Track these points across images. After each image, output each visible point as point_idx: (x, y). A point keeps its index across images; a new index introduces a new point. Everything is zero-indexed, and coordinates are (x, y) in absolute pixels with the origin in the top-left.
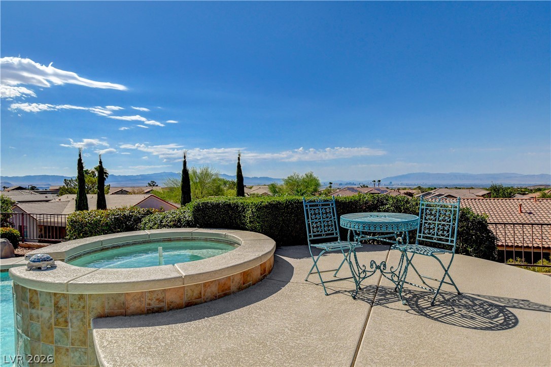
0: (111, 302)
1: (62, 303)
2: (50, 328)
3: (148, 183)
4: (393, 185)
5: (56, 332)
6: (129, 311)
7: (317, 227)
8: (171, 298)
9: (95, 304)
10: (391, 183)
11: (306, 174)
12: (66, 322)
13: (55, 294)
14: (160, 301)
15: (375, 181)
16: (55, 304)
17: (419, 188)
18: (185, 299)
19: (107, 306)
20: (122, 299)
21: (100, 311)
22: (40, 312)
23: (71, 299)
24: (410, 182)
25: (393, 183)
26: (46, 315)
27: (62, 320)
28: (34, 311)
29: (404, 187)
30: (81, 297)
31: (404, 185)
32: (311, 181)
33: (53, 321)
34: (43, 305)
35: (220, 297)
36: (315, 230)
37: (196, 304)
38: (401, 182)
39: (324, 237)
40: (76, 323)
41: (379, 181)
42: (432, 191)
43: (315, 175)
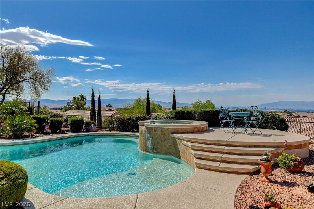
0: (175, 130)
1: (163, 130)
2: (160, 136)
3: (106, 105)
4: (267, 110)
5: (162, 137)
6: (179, 132)
7: (222, 116)
8: (188, 130)
9: (171, 130)
10: (265, 108)
11: (206, 101)
12: (164, 134)
13: (162, 128)
14: (185, 130)
15: (253, 106)
16: (161, 130)
17: (286, 112)
18: (191, 131)
19: (174, 131)
20: (177, 129)
21: (172, 132)
22: (157, 132)
23: (166, 129)
24: (280, 108)
25: (267, 108)
26: (159, 133)
27: (163, 134)
28: (155, 132)
29: (275, 111)
30: (168, 128)
31: (276, 110)
32: (210, 105)
33: (161, 134)
34: (158, 131)
35: (198, 132)
36: (222, 117)
37: (193, 132)
38: (273, 108)
39: (224, 119)
40: (167, 134)
41: (256, 106)
42: (293, 114)
43: (212, 102)
